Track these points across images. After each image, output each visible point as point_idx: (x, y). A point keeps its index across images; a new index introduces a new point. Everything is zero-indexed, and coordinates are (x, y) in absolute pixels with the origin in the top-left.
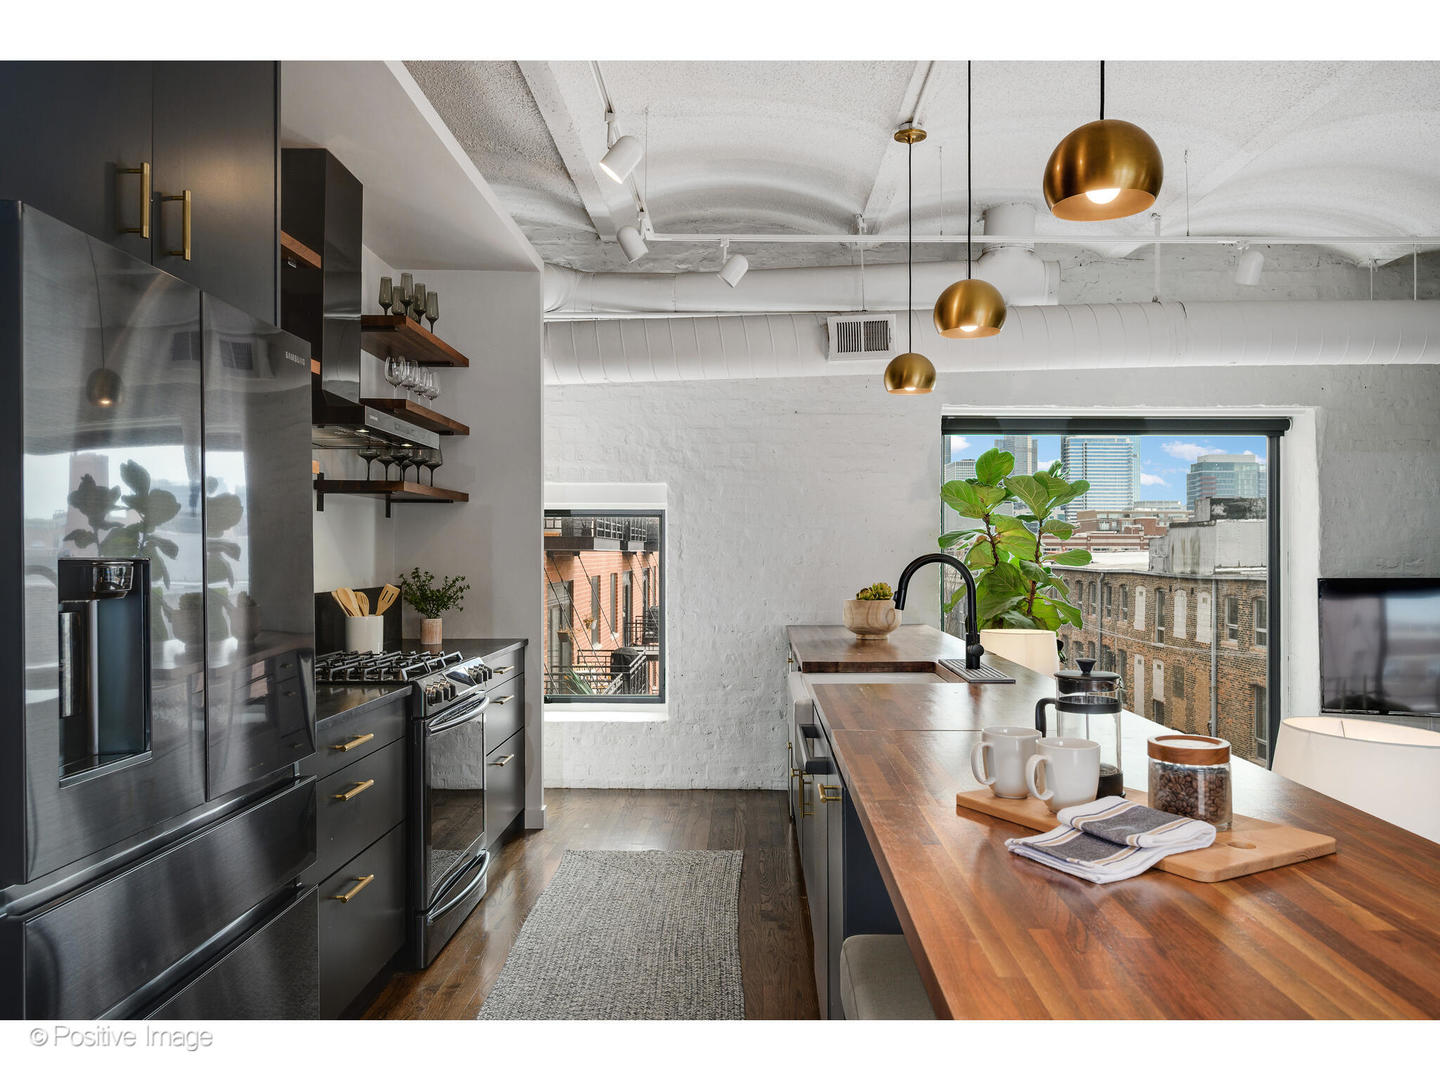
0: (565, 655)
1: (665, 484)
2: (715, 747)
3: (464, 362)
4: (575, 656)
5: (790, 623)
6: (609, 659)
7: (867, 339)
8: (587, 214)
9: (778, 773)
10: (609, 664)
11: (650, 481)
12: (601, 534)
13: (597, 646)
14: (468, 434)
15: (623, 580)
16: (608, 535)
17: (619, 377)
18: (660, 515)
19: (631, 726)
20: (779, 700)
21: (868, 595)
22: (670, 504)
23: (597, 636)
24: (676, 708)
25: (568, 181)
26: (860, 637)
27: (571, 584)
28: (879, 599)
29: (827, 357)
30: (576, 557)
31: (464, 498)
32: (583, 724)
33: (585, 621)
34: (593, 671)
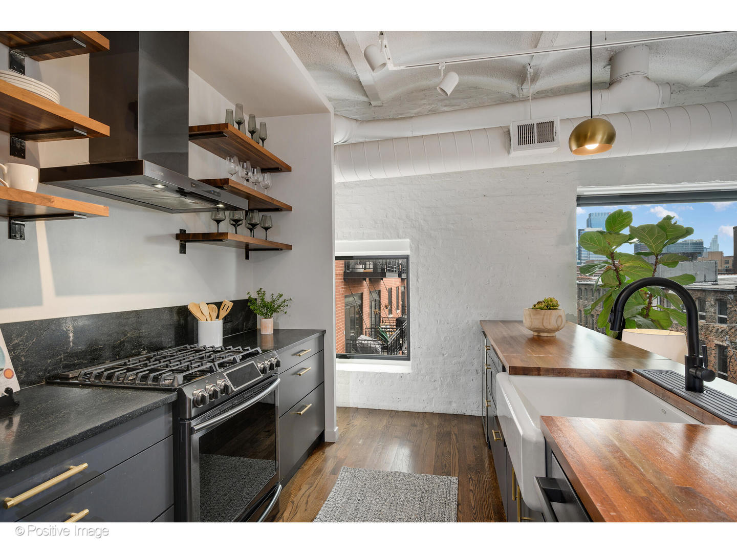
0: (378, 319)
1: (408, 240)
2: (438, 389)
3: (289, 169)
4: (382, 320)
5: (483, 319)
6: (395, 321)
7: (539, 135)
8: (362, 87)
9: (475, 406)
10: (395, 324)
11: (400, 238)
12: (389, 271)
13: (391, 316)
14: (291, 210)
15: (401, 289)
16: (393, 271)
17: (379, 175)
18: (407, 258)
19: (391, 375)
20: (476, 363)
21: (543, 306)
22: (411, 251)
23: (390, 312)
24: (416, 367)
25: (345, 56)
26: (536, 334)
27: (380, 291)
28: (550, 309)
29: (509, 152)
30: (364, 281)
31: (289, 247)
32: (365, 373)
33: (386, 306)
34: (388, 327)
